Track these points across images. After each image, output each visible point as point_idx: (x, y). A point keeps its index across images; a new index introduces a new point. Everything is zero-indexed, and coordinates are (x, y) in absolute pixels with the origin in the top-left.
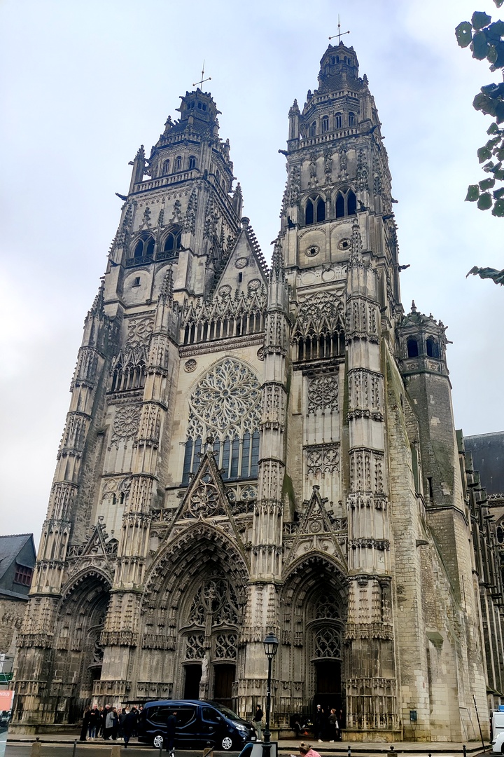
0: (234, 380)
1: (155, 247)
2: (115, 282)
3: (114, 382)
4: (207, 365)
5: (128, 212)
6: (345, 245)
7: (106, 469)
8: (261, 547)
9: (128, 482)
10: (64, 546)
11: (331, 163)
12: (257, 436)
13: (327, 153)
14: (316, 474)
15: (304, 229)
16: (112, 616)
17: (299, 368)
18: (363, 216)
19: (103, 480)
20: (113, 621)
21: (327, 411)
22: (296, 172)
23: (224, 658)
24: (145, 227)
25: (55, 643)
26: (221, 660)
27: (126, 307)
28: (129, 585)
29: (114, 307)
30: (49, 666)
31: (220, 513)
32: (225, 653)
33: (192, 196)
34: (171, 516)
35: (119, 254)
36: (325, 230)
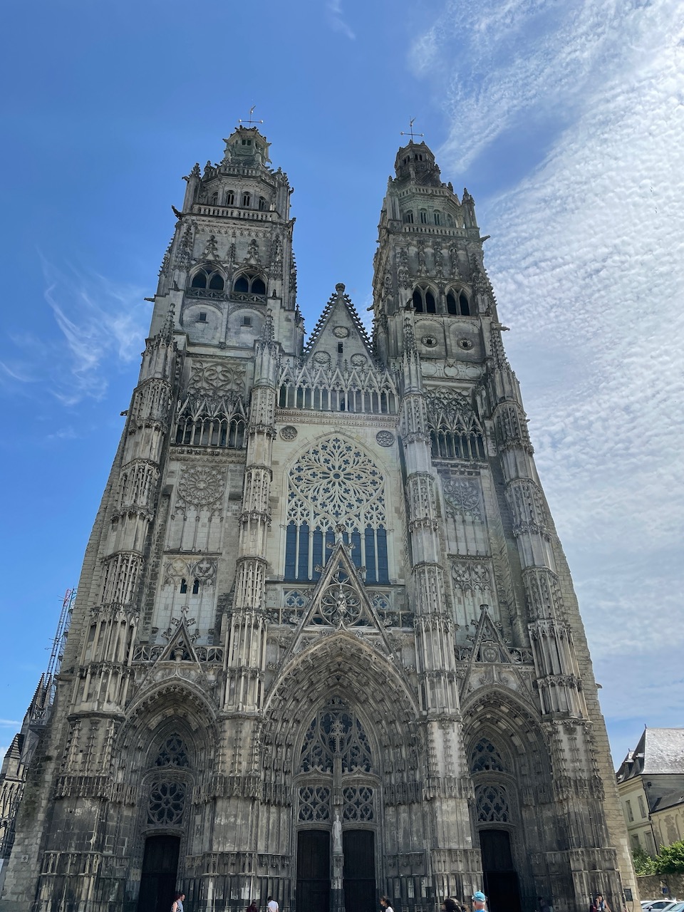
0: (347, 462)
1: (227, 284)
2: (177, 310)
3: (180, 432)
4: (310, 438)
5: (188, 232)
6: (465, 345)
7: (169, 543)
8: (439, 674)
9: (205, 565)
10: (129, 645)
11: (442, 257)
12: (382, 533)
13: (437, 246)
14: (464, 591)
15: (419, 317)
16: (229, 752)
17: (434, 465)
18: (486, 322)
19: (165, 559)
20: (228, 759)
21: (469, 518)
22: (403, 254)
23: (359, 821)
24: (210, 257)
25: (110, 792)
26: (354, 824)
27: (190, 344)
28: (250, 708)
29: (180, 340)
30: (103, 828)
31: (361, 623)
32: (359, 813)
33: (277, 241)
34: (294, 619)
35: (181, 278)
36: (443, 324)
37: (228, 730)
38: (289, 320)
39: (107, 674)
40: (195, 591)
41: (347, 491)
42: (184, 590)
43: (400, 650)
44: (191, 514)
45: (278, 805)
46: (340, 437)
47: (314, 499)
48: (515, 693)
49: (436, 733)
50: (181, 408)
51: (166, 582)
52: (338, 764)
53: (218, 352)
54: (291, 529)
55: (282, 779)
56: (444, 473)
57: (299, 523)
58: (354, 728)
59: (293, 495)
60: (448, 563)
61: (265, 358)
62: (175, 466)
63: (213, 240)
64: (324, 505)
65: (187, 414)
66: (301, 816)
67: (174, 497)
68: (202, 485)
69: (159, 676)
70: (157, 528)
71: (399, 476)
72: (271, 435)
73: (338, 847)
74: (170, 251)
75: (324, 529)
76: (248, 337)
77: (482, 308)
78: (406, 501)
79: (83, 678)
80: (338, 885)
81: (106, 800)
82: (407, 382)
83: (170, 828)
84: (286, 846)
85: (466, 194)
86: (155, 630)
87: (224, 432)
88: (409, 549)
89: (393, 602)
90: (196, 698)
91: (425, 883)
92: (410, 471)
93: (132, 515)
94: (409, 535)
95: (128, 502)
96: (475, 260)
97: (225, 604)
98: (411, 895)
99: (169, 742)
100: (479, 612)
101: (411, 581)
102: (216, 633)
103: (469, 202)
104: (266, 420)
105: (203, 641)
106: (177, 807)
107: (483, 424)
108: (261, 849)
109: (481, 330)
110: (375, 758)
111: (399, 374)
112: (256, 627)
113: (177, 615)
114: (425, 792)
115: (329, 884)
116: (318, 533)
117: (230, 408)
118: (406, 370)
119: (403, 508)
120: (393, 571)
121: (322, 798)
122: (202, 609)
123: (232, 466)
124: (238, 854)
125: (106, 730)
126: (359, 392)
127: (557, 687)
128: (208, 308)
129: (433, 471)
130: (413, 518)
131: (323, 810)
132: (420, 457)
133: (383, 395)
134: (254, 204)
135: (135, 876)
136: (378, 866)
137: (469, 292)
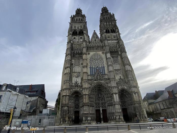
0: (98, 57)
1: (78, 33)
2: (71, 37)
3: (73, 55)
4: (92, 54)
5: (71, 26)
6: (115, 37)
7: (73, 71)
8: (114, 87)
9: (79, 74)
10: (69, 85)
11: (110, 24)
12: (104, 67)
13: (109, 22)
14: (117, 75)
15: (107, 34)
16: (85, 99)
17: (111, 56)
18: (118, 33)
19: (73, 73)
20: (85, 100)
21: (117, 64)
22: (104, 24)
23: (104, 108)
24: (75, 29)
25: (69, 106)
26: (103, 108)
27: (73, 42)
28: (87, 93)
29: (72, 42)
30: (68, 111)
31: (102, 80)
32: (104, 107)
33: (84, 25)
34: (92, 80)
35: (71, 33)
36: (111, 35)
37: (84, 96)
38: (87, 37)
39: (67, 90)
40: (78, 78)
41: (98, 61)
42: (76, 77)
43: (108, 84)
44: (76, 67)
45: (92, 106)
46: (96, 54)
47: (93, 63)
48: (126, 89)
49: (114, 95)
50: (73, 52)
51: (74, 77)
52: (100, 100)
53: (77, 43)
54: (90, 68)
55: (92, 103)
56: (113, 57)
57: (91, 67)
58: (102, 95)
59: (90, 63)
60: (114, 71)
61: (84, 43)
62: (73, 60)
63: (75, 26)
64: (95, 64)
65: (74, 52)
66: (96, 108)
67: (73, 65)
68: (77, 63)
69: (74, 90)
70: (72, 69)
71: (106, 58)
72: (86, 54)
73: (101, 112)
74: (69, 29)
75: (95, 67)
76: (82, 40)
77: (117, 31)
78: (107, 62)
79: (64, 90)
80: (102, 117)
81: (68, 107)
82: (106, 44)
83: (78, 110)
84: (94, 112)
85: (113, 14)
86: (73, 83)
87: (79, 55)
88: (108, 69)
89: (106, 77)
90: (79, 92)
91: (114, 116)
92: (107, 57)
93: (68, 68)
94: (108, 67)
95: (67, 66)
96: (115, 24)
97: (82, 79)
98: (113, 118)
99: (76, 98)
100: (120, 77)
101: (109, 74)
102: (81, 83)
103: (113, 15)
104: (85, 52)
105: (79, 84)
106: (78, 107)
107: (118, 49)
108: (91, 113)
109: (117, 35)
110: (105, 99)
111: (105, 43)
112: (87, 82)
113: (76, 81)
114: (113, 104)
115: (101, 117)
116: (94, 68)
117: (80, 51)
118: (106, 42)
119: (107, 63)
120: (106, 73)
121: (98, 105)
122: (79, 80)
123: (81, 59)
124: (87, 113)
125: (67, 97)
126: (99, 47)
127: (133, 88)
128: (75, 37)
129: (111, 57)
130: (108, 65)
131: (99, 107)
132: (109, 55)
133: (102, 46)
134: (80, 20)
135: (74, 117)
136: (107, 114)
137: (114, 29)
